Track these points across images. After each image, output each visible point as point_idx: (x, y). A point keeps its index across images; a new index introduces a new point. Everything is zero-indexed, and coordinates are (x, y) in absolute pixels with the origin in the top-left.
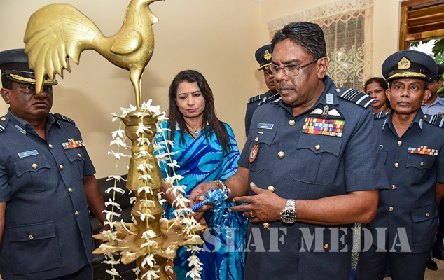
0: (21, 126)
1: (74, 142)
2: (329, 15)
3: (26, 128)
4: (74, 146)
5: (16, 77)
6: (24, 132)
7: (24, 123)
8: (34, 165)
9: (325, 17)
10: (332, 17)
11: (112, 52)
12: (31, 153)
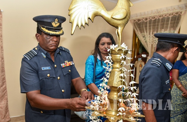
0: (44, 53)
1: (68, 63)
2: (162, 13)
3: (46, 54)
4: (68, 65)
5: (44, 29)
6: (45, 56)
7: (46, 52)
8: (48, 75)
9: (159, 14)
10: (164, 14)
11: (112, 18)
12: (48, 68)
